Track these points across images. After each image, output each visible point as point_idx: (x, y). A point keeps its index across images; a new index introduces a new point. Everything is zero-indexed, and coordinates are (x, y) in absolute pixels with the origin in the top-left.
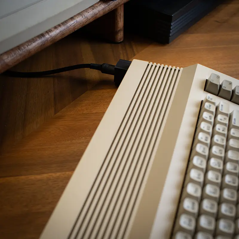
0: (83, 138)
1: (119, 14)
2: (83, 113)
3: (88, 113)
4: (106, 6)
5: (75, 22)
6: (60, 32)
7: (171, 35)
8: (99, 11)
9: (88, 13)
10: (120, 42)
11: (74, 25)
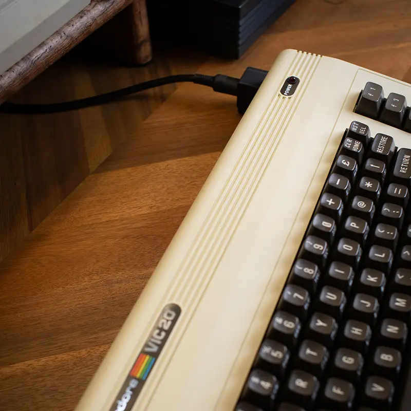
0: (86, 279)
1: (138, 12)
2: (82, 225)
3: (93, 224)
4: (107, 6)
5: (48, 50)
6: (19, 74)
7: (240, 42)
8: (94, 20)
9: (71, 27)
10: (145, 63)
11: (47, 56)
